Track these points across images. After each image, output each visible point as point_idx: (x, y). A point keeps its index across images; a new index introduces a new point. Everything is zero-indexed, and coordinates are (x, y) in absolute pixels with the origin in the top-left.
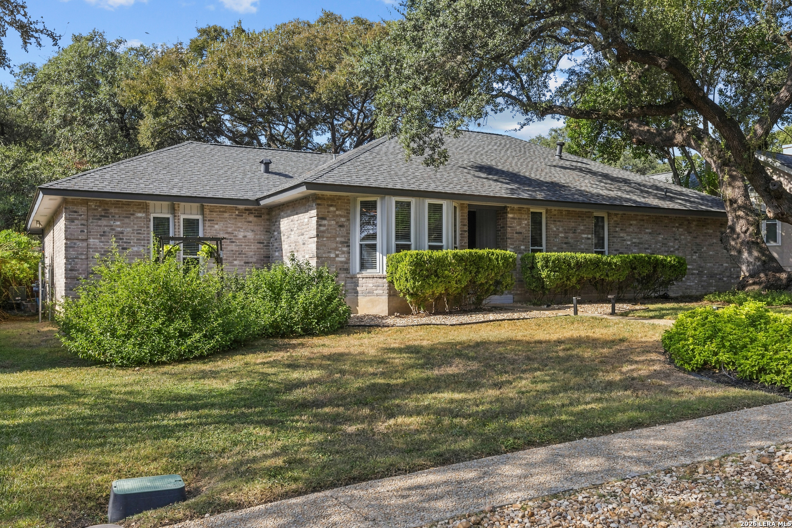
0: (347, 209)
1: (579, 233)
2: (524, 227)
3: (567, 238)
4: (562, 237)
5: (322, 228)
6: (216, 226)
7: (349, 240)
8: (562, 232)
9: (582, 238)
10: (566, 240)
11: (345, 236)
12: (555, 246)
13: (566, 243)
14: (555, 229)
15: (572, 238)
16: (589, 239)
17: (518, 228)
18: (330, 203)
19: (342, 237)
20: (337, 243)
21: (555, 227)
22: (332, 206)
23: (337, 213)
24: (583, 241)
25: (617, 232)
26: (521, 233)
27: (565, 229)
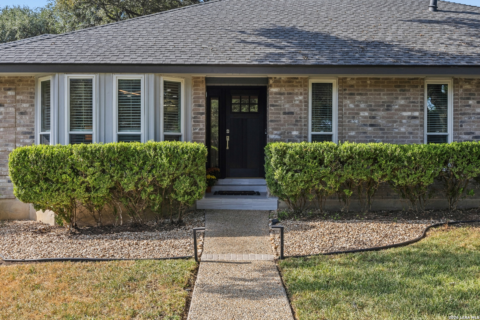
0: (31, 93)
1: (396, 110)
2: (297, 105)
3: (374, 118)
4: (365, 117)
7: (33, 129)
8: (364, 110)
9: (403, 117)
10: (373, 121)
11: (27, 126)
12: (353, 130)
13: (371, 125)
14: (352, 106)
15: (383, 118)
16: (415, 118)
17: (287, 106)
18: (7, 86)
19: (24, 126)
20: (16, 134)
21: (352, 102)
22: (9, 89)
23: (18, 97)
24: (404, 121)
25: (469, 106)
26: (292, 113)
27: (371, 106)
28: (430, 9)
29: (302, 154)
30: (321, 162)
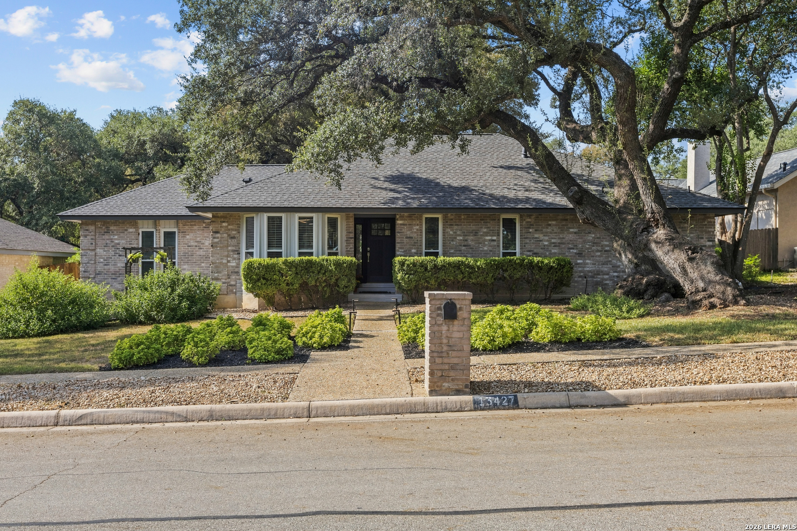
0: (238, 224)
1: (481, 235)
2: (415, 232)
3: (466, 240)
4: (461, 240)
5: (216, 240)
6: (188, 237)
7: (240, 248)
8: (459, 235)
9: (485, 240)
10: (466, 243)
11: (235, 246)
12: (452, 249)
13: (464, 246)
14: (451, 233)
15: (472, 240)
16: (494, 240)
17: (408, 233)
18: (222, 220)
19: (233, 246)
20: (228, 251)
21: (452, 230)
22: (224, 222)
23: (229, 227)
24: (486, 243)
25: (530, 233)
26: (412, 238)
27: (464, 232)
28: (523, 156)
29: (414, 264)
30: (426, 269)
